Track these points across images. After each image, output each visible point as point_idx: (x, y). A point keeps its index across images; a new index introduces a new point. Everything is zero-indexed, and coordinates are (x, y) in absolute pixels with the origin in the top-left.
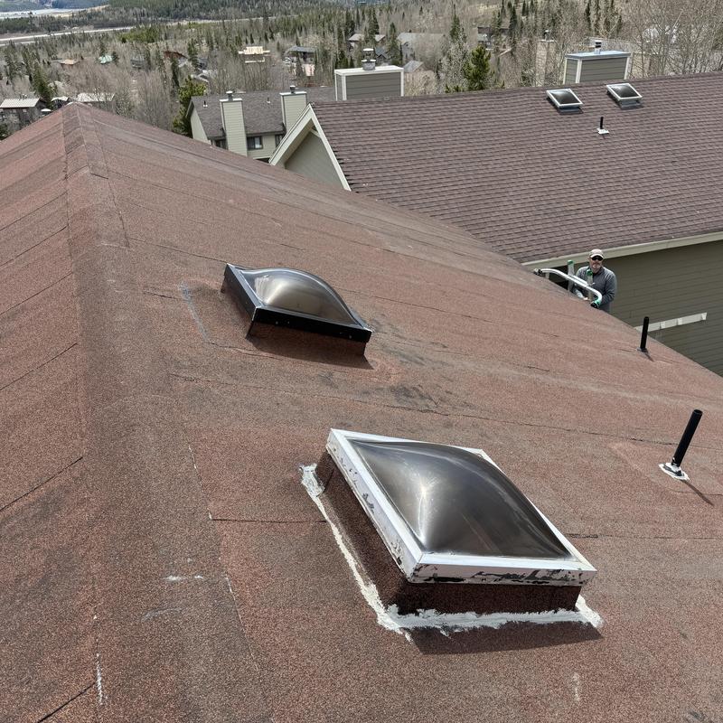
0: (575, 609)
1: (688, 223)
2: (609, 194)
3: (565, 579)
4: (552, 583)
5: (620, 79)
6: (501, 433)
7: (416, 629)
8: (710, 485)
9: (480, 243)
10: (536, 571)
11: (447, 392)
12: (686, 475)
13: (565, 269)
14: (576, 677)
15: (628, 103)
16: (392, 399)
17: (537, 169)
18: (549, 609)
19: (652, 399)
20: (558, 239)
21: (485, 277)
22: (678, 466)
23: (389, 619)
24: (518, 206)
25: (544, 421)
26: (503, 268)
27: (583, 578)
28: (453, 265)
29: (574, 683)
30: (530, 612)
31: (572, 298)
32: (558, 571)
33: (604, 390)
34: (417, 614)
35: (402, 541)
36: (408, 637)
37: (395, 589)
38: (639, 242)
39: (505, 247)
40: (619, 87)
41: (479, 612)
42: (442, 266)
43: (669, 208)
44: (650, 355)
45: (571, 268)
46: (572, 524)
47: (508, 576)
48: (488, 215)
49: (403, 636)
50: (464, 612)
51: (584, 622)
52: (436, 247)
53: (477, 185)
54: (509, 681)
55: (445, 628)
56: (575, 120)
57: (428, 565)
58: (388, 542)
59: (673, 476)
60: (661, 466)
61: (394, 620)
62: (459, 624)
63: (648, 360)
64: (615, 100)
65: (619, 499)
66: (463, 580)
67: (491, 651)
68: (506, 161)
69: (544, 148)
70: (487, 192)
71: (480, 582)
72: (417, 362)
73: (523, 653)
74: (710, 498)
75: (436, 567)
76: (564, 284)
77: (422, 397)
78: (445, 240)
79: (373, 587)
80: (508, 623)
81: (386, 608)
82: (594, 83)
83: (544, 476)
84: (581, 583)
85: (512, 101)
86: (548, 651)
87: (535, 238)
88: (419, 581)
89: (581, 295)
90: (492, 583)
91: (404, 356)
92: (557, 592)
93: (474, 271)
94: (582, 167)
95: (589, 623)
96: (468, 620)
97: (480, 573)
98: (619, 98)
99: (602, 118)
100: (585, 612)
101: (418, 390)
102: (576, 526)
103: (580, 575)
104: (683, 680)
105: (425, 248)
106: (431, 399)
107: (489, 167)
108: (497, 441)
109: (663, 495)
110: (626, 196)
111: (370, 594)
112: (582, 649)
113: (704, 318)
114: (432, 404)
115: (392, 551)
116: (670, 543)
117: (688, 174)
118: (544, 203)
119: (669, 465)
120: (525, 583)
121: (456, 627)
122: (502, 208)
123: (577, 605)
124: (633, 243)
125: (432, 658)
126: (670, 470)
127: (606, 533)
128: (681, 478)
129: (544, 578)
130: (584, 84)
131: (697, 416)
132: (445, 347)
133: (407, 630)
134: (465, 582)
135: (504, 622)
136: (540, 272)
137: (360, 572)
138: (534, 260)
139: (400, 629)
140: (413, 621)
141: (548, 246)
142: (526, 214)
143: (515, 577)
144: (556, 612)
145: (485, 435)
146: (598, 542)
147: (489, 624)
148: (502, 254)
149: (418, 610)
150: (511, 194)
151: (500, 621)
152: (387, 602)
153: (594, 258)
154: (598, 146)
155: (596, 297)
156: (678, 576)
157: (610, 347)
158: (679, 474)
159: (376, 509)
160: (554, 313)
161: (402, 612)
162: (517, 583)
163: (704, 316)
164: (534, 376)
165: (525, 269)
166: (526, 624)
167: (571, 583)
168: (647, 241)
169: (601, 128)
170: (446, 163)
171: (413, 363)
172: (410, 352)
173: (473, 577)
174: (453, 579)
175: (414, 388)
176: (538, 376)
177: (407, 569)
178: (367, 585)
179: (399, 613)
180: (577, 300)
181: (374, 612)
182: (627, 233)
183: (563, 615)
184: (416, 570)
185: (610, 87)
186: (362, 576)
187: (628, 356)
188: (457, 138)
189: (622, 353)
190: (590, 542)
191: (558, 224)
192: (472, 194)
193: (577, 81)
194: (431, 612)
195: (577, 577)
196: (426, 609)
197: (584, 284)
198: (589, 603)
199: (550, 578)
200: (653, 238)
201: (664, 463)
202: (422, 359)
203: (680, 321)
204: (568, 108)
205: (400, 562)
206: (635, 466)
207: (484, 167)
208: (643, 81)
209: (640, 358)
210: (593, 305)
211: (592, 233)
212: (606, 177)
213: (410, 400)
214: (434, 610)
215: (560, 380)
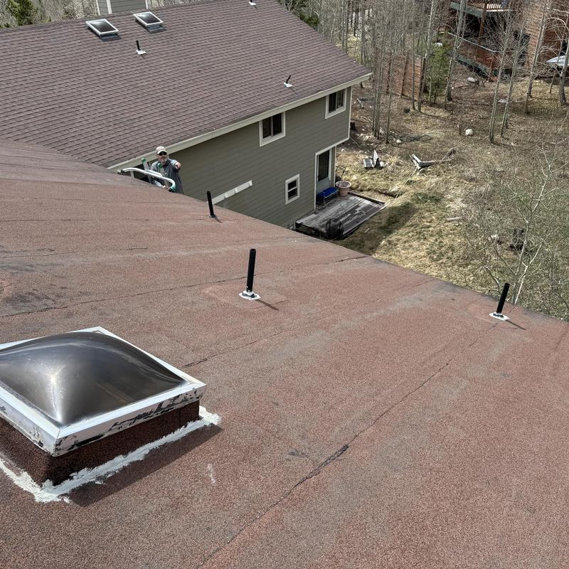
0: (199, 418)
1: (222, 117)
2: (160, 102)
3: (186, 400)
4: (176, 407)
5: (143, 9)
6: (117, 308)
7: (73, 490)
8: (274, 298)
9: (65, 157)
10: (161, 404)
11: (62, 288)
12: (258, 296)
13: (141, 167)
14: (209, 467)
15: (153, 27)
16: (9, 309)
17: (97, 89)
18: (180, 427)
19: (226, 249)
20: (131, 143)
21: (76, 184)
22: (251, 291)
23: (46, 494)
24: (91, 121)
25: (151, 288)
26: (90, 174)
27: (198, 394)
28: (45, 180)
29: (209, 472)
30: (166, 435)
31: (153, 188)
32: (178, 396)
33: (192, 252)
34: (71, 478)
35: (38, 427)
36: (67, 500)
37: (43, 468)
38: (192, 136)
39: (90, 157)
40: (144, 15)
41: (125, 453)
42: (34, 182)
43: (205, 107)
44: (219, 218)
45: (145, 164)
46: (186, 357)
47: (139, 417)
48: (67, 132)
49: (62, 501)
50: (112, 458)
51: (208, 425)
52: (24, 166)
53: (49, 108)
54: (160, 494)
55: (99, 478)
56: (116, 45)
57: (66, 437)
58: (26, 432)
59: (250, 299)
60: (241, 294)
61: (52, 492)
62: (109, 470)
63: (218, 223)
64: (143, 26)
65: (217, 327)
66: (102, 435)
67: (141, 478)
68: (68, 84)
69: (98, 71)
70: (60, 113)
71: (118, 431)
72: (27, 270)
73: (166, 469)
74: (275, 306)
75: (74, 436)
76: (146, 178)
77: (39, 298)
78: (32, 159)
79: (25, 474)
80: (151, 451)
81: (41, 486)
82: (123, 13)
83: (159, 330)
84: (198, 398)
85: (59, 32)
86: (185, 458)
87: (113, 145)
88: (62, 453)
89: (159, 184)
90: (128, 427)
91: (14, 268)
92: (182, 412)
93: (64, 181)
94: (133, 83)
95: (212, 424)
96: (117, 464)
97: (115, 424)
98: (146, 24)
99: (137, 41)
100: (208, 417)
101: (33, 294)
102: (190, 358)
103: (195, 392)
104: (281, 434)
105: (14, 169)
106: (48, 298)
107: (55, 91)
108: (116, 315)
109: (245, 314)
110: (172, 102)
111: (24, 481)
112: (209, 445)
113: (251, 185)
114: (49, 303)
115: (32, 439)
116: (256, 346)
117: (212, 79)
118: (112, 115)
119: (245, 292)
120: (155, 416)
121: (108, 473)
122: (78, 125)
123: (200, 414)
124: (188, 138)
125: (92, 507)
126: (246, 295)
127: (213, 355)
128: (255, 298)
129: (169, 406)
130: (115, 14)
131: (253, 253)
132: (51, 250)
133: (65, 495)
134: (105, 436)
135: (147, 452)
136: (122, 172)
137: (9, 467)
138: (117, 163)
139: (58, 497)
140: (68, 486)
141: (124, 150)
142: (99, 127)
143: (145, 415)
144: (186, 427)
145: (105, 313)
146: (208, 363)
147: (135, 459)
148: (89, 163)
149: (71, 475)
150: (82, 111)
151: (144, 453)
152: (40, 481)
153: (161, 154)
154: (140, 64)
155: (171, 184)
156: (266, 365)
157: (190, 219)
158: (253, 296)
159: (8, 410)
160: (141, 202)
161: (57, 482)
162: (148, 419)
163: (250, 183)
164: (136, 255)
165: (112, 172)
166: (165, 446)
167: (190, 401)
168: (197, 135)
169: (139, 50)
170: (14, 92)
171: (24, 272)
172: (19, 263)
173: (111, 429)
174: (94, 438)
175: (30, 293)
176: (139, 254)
177: (49, 448)
178: (19, 475)
179: (54, 485)
180: (157, 189)
181: (31, 494)
182: (181, 130)
183: (192, 426)
184: (57, 445)
185: (138, 16)
186: (12, 470)
187: (204, 223)
188: (19, 69)
189: (199, 222)
190: (202, 366)
191: (127, 131)
192: (47, 116)
193: (110, 12)
194: (84, 472)
195: (193, 395)
196: (78, 471)
197: (159, 175)
198: (209, 410)
199: (173, 404)
200: (201, 132)
201: (242, 292)
202: (31, 266)
203: (237, 190)
204: (108, 36)
205: (41, 444)
206: (223, 300)
207: (51, 92)
208: (161, 9)
209: (213, 222)
210: (170, 191)
211: (155, 135)
212: (154, 88)
213: (27, 304)
214: (86, 469)
215: (157, 253)
